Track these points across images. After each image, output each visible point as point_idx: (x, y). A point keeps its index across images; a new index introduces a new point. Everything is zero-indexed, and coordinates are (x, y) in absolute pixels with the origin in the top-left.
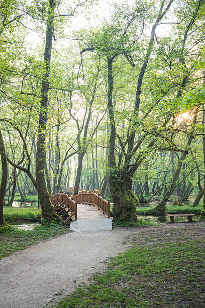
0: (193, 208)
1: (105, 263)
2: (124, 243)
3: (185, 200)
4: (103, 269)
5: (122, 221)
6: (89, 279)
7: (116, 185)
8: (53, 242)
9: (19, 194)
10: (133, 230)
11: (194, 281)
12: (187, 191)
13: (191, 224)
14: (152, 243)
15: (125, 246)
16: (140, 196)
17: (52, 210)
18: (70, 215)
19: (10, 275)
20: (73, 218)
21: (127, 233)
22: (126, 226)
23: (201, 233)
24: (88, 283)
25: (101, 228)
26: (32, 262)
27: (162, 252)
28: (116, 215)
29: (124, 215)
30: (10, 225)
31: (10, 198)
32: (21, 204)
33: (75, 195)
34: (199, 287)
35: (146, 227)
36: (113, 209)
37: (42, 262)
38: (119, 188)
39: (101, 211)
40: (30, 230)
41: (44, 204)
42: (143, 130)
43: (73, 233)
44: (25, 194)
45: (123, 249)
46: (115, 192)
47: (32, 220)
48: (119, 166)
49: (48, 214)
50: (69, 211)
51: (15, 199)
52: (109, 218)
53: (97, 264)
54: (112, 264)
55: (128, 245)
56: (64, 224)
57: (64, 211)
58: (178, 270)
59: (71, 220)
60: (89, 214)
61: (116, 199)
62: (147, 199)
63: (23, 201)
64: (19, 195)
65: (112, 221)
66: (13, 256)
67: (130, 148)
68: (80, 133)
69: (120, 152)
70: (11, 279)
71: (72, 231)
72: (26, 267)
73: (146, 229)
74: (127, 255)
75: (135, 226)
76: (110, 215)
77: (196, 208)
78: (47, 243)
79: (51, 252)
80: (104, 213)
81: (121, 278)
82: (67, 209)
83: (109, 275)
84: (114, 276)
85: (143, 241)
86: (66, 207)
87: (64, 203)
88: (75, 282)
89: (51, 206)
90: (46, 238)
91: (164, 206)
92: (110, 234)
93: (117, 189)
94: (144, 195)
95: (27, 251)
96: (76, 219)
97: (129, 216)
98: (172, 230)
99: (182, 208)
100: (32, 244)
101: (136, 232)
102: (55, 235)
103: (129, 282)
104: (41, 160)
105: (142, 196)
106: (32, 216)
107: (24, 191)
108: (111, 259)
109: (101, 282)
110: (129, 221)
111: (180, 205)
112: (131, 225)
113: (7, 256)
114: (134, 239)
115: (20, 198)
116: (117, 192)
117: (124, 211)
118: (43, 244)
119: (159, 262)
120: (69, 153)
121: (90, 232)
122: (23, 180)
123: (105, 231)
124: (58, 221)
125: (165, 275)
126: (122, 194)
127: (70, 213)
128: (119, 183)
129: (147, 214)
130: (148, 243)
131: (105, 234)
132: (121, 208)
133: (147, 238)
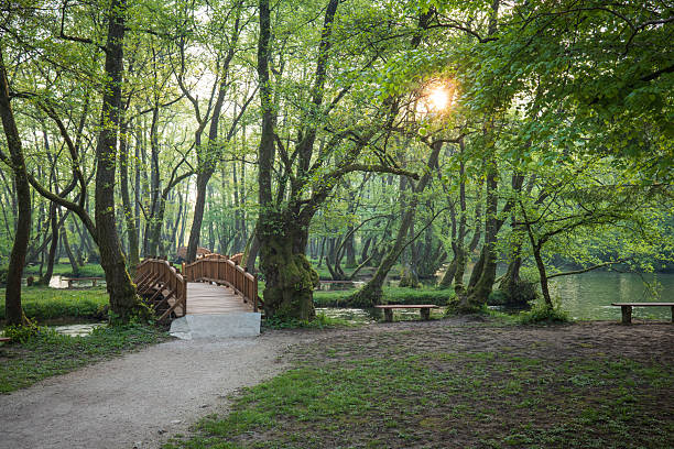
0: (438, 292)
1: (229, 398)
2: (278, 361)
3: (428, 277)
4: (222, 410)
5: (283, 318)
6: (191, 429)
7: (272, 243)
8: (131, 359)
9: (68, 260)
10: (305, 335)
11: (395, 427)
12: (434, 259)
13: (425, 324)
14: (336, 360)
15: (279, 366)
16: (333, 267)
17: (131, 293)
18: (172, 305)
19: (26, 423)
20: (178, 311)
21: (289, 341)
22: (289, 329)
23: (438, 340)
24: (187, 434)
25: (237, 331)
26: (79, 399)
27: (349, 377)
28: (270, 306)
29: (286, 306)
30: (37, 325)
31: (45, 269)
32: (70, 282)
33: (189, 263)
34: (401, 437)
35: (330, 330)
36: (264, 293)
37: (99, 399)
38: (279, 249)
39: (240, 297)
40: (83, 335)
41: (115, 281)
42: (325, 129)
43: (177, 342)
44: (81, 260)
45: (273, 372)
46: (268, 257)
47: (91, 315)
48: (279, 203)
49: (122, 301)
50: (170, 296)
51: (55, 270)
52: (255, 311)
53: (212, 399)
54: (244, 399)
55: (286, 365)
56: (157, 324)
57: (160, 297)
58: (373, 409)
59: (174, 316)
60: (213, 303)
61: (270, 272)
62: (349, 273)
63: (75, 276)
64: (67, 263)
65: (262, 317)
66: (38, 388)
67: (304, 165)
68: (202, 128)
69: (283, 174)
70: (26, 431)
71: (175, 338)
72: (63, 408)
73: (331, 335)
74: (279, 383)
75: (309, 329)
76: (259, 305)
77: (445, 293)
78: (116, 362)
79: (121, 379)
80: (245, 302)
81: (255, 426)
82: (166, 293)
83: (234, 421)
84: (242, 421)
85: (319, 357)
86: (164, 288)
87: (161, 280)
88: (161, 433)
89: (130, 286)
90: (115, 351)
91: (379, 287)
92: (255, 343)
93: (274, 252)
94: (342, 266)
95: (68, 377)
96: (185, 313)
97: (298, 307)
98: (382, 336)
99: (417, 293)
100: (83, 365)
101: (308, 339)
102: (137, 346)
103: (269, 432)
104: (108, 185)
105: (337, 267)
106: (93, 307)
107: (80, 255)
108: (243, 391)
109: (213, 434)
110: (298, 317)
111: (413, 287)
112: (301, 326)
113: (24, 387)
114: (300, 354)
115: (70, 270)
116: (273, 258)
117: (286, 296)
118: (107, 363)
119: (339, 395)
120: (180, 173)
121: (211, 340)
122: (78, 229)
123: (245, 337)
124: (146, 318)
125: (344, 418)
126: (283, 262)
127: (172, 301)
128: (278, 238)
129: (342, 304)
130: (328, 361)
131: (243, 343)
132: (280, 292)
133: (327, 351)
